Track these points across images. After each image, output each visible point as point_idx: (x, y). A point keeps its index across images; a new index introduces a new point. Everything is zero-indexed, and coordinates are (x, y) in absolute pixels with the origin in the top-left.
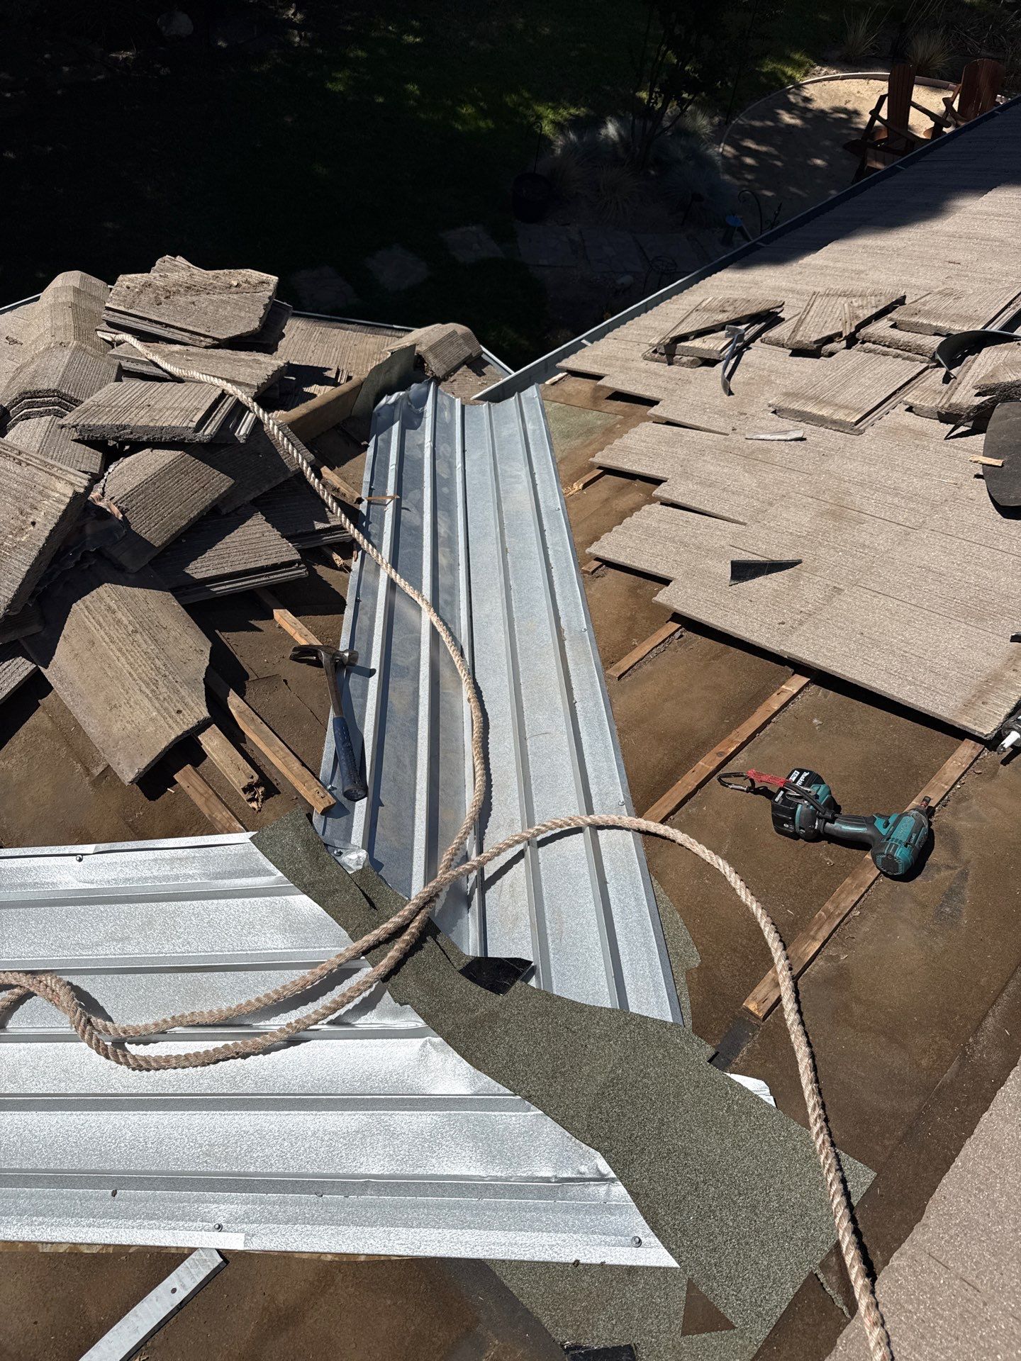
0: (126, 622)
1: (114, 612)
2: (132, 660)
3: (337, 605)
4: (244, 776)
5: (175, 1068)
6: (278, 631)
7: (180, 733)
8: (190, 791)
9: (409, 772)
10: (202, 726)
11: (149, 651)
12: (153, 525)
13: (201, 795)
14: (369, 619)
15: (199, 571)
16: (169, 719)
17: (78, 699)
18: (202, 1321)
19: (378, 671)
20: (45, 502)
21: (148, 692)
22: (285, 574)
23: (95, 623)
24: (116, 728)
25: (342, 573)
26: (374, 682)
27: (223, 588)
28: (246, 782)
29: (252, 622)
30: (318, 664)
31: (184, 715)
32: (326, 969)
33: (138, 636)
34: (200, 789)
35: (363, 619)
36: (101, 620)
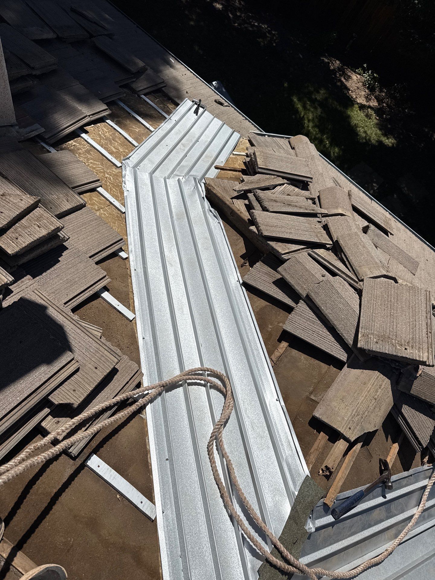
0: (378, 394)
1: (380, 388)
2: (364, 402)
3: (406, 468)
4: (332, 465)
5: (211, 466)
6: (389, 448)
7: (342, 432)
8: (318, 441)
9: (349, 534)
10: (346, 440)
11: (370, 407)
12: (419, 387)
13: (318, 446)
14: (406, 484)
15: (405, 410)
16: (346, 425)
17: (340, 384)
18: (133, 520)
19: (386, 500)
20: (417, 351)
21: (354, 413)
22: (415, 444)
23: (373, 382)
24: (334, 404)
25: (420, 463)
26: (381, 500)
27: (401, 421)
28: (330, 466)
29: (389, 436)
30: (381, 472)
31: (349, 431)
32: (265, 529)
33: (374, 401)
34: (320, 445)
35: (404, 482)
36: (375, 384)
